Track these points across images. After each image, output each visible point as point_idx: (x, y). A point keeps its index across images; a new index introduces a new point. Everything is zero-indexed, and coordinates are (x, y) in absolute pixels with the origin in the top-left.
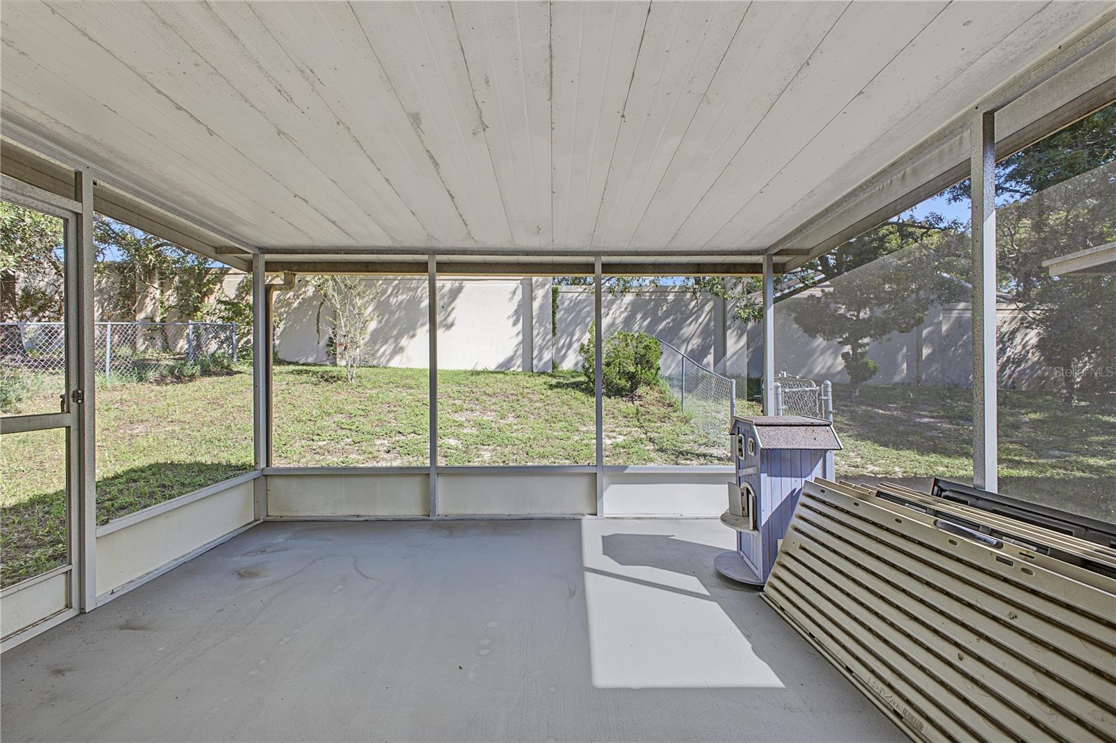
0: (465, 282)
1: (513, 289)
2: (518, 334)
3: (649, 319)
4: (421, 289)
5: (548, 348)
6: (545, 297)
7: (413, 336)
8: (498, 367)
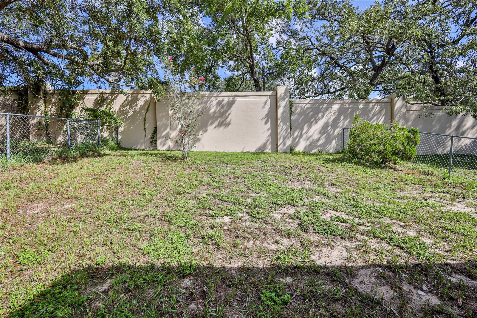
0: (236, 98)
1: (264, 101)
2: (268, 129)
3: (348, 120)
4: (209, 102)
5: (288, 138)
6: (285, 107)
7: (206, 131)
8: (256, 150)
